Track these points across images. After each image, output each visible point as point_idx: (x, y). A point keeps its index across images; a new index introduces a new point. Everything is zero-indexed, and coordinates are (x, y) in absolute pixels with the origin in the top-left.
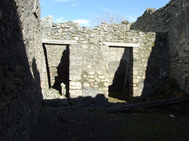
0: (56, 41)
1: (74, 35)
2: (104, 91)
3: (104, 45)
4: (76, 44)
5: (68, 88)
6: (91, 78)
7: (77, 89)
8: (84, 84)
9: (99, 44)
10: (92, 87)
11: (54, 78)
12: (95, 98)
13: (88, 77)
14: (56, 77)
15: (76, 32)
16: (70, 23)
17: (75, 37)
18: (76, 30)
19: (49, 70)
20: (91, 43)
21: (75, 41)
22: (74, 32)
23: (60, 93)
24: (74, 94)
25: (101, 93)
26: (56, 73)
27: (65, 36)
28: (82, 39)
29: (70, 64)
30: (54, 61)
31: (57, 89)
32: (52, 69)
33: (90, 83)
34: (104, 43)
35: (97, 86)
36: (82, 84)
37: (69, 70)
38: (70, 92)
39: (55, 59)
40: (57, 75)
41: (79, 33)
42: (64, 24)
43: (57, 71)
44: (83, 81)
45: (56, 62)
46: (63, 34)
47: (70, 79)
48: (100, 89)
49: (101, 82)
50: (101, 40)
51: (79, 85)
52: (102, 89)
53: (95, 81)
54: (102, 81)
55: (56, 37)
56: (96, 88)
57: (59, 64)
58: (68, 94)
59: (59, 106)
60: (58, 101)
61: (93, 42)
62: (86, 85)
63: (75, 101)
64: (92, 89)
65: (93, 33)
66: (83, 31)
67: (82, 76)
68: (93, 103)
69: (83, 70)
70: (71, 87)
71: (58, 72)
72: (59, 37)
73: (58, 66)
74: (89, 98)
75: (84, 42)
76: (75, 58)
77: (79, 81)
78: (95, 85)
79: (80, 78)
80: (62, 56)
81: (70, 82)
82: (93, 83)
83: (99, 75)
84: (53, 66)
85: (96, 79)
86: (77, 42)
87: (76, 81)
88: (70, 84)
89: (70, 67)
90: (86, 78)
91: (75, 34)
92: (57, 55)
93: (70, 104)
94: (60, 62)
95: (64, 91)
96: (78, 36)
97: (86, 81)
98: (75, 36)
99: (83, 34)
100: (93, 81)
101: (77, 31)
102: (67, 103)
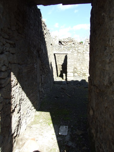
0: (61, 52)
1: (69, 49)
2: (86, 78)
3: (86, 53)
4: (71, 53)
5: (66, 76)
6: (78, 71)
7: (71, 76)
8: (75, 74)
9: (83, 53)
10: (79, 76)
11: (60, 71)
12: (80, 82)
13: (77, 70)
14: (61, 71)
15: (70, 47)
17: (70, 50)
18: (70, 46)
19: (57, 67)
20: (79, 53)
21: (70, 52)
22: (69, 47)
23: (63, 79)
24: (70, 79)
25: (84, 79)
26: (61, 69)
27: (65, 50)
28: (74, 51)
29: (67, 64)
30: (60, 62)
31: (61, 77)
32: (59, 66)
33: (78, 73)
34: (86, 52)
35: (82, 75)
36: (74, 74)
37: (67, 67)
39: (61, 60)
40: (61, 70)
41: (72, 47)
43: (61, 67)
44: (74, 73)
45: (61, 62)
46: (64, 48)
47: (67, 71)
48: (83, 77)
49: (84, 73)
50: (84, 51)
51: (72, 74)
52: (84, 77)
53: (81, 73)
54: (85, 72)
55: (60, 50)
56: (81, 76)
57: (63, 63)
58: (66, 79)
59: (62, 84)
60: (61, 82)
61: (80, 52)
62: (76, 74)
63: (70, 82)
64: (79, 77)
65: (80, 47)
66: (74, 46)
67: (74, 70)
68: (79, 84)
69: (74, 67)
70: (68, 75)
71: (62, 68)
72: (62, 50)
73: (62, 64)
74: (77, 81)
75: (75, 52)
76: (70, 61)
77: (72, 72)
78: (81, 74)
79: (73, 71)
80: (65, 59)
81: (67, 73)
82: (80, 73)
83: (83, 69)
84: (59, 64)
85: (81, 71)
86: (71, 52)
87: (71, 72)
88: (67, 74)
89: (67, 65)
90: (76, 71)
91: (70, 48)
92: (62, 58)
93: (67, 84)
94: (63, 62)
95: (64, 77)
96: (72, 49)
97: (76, 72)
98: (70, 49)
99: (75, 48)
100: (80, 72)
101: (71, 46)
102: (66, 83)
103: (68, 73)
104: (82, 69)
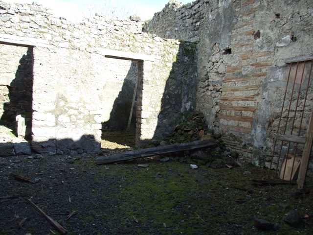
0: (8, 36)
1: (43, 30)
2: (95, 130)
3: (96, 52)
4: (46, 46)
5: (29, 124)
6: (72, 108)
7: (46, 126)
8: (60, 117)
9: (87, 50)
10: (74, 123)
11: (2, 106)
12: (78, 142)
13: (67, 106)
14: (6, 105)
15: (46, 25)
16: (35, 6)
17: (44, 34)
18: (46, 21)
20: (74, 48)
21: (44, 41)
22: (42, 24)
23: (15, 133)
24: (40, 135)
25: (89, 133)
26: (7, 97)
27: (25, 31)
28: (59, 39)
30: (3, 75)
31: (8, 127)
33: (70, 116)
34: (97, 49)
35: (83, 121)
36: (57, 118)
37: (31, 92)
38: (33, 130)
39: (5, 70)
40: (8, 101)
41: (53, 27)
42: (24, 7)
43: (7, 93)
44: (58, 113)
45: (6, 77)
46: (22, 25)
47: (34, 108)
48: (88, 126)
49: (89, 115)
50: (91, 44)
51: (51, 119)
52: (91, 126)
53: (80, 113)
54: (91, 113)
55: (7, 30)
56: (81, 125)
57: (14, 81)
58: (29, 136)
59: (12, 155)
60: (10, 146)
61: (78, 46)
62: (63, 118)
63: (43, 147)
64: (74, 126)
65: (78, 31)
66: (60, 24)
67: (57, 103)
68: (74, 150)
69: (58, 94)
70: (34, 122)
71: (9, 95)
72: (12, 30)
73: (11, 84)
74: (67, 141)
75: (61, 45)
76: (44, 72)
77: (50, 112)
78: (80, 119)
79: (53, 108)
81: (34, 113)
82: (76, 116)
83: (87, 103)
84: (0, 83)
85: (82, 109)
86: (48, 43)
87: (46, 112)
88: (34, 117)
89: (34, 87)
90: (63, 107)
91: (45, 27)
92: (9, 62)
93: (34, 151)
94: (14, 77)
95: (22, 128)
96: (51, 32)
97: (63, 112)
98: (44, 32)
99: (61, 30)
100: (76, 112)
101: (48, 22)
102: (28, 150)
103: (35, 115)
104: (85, 103)
